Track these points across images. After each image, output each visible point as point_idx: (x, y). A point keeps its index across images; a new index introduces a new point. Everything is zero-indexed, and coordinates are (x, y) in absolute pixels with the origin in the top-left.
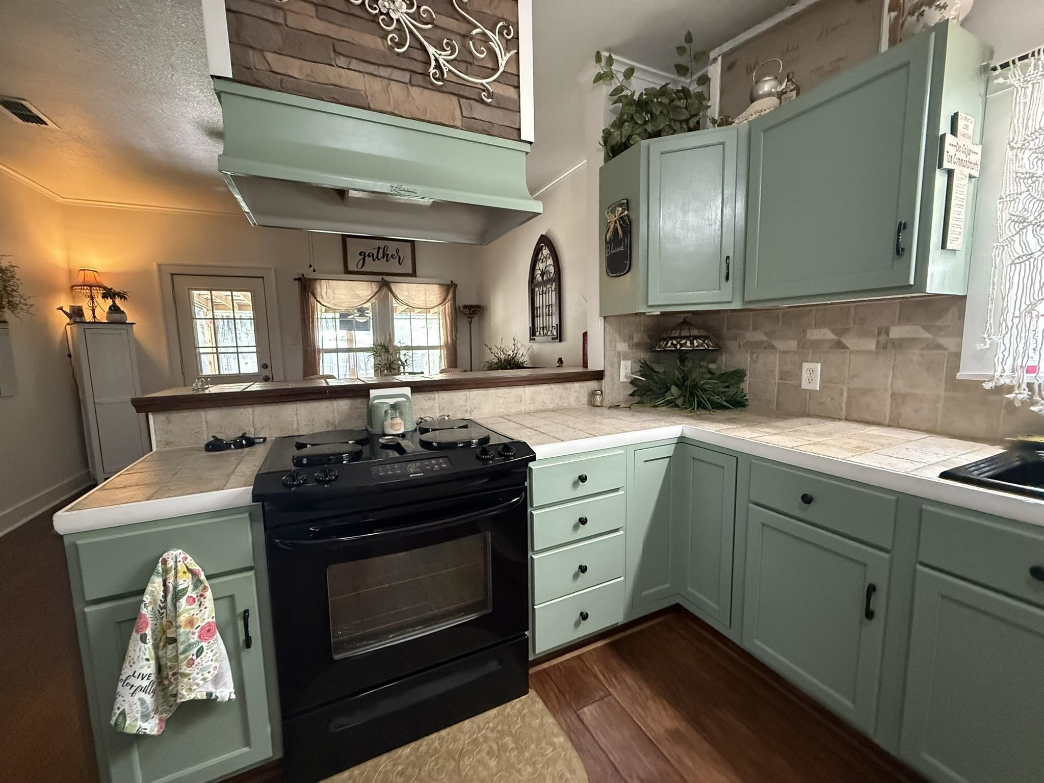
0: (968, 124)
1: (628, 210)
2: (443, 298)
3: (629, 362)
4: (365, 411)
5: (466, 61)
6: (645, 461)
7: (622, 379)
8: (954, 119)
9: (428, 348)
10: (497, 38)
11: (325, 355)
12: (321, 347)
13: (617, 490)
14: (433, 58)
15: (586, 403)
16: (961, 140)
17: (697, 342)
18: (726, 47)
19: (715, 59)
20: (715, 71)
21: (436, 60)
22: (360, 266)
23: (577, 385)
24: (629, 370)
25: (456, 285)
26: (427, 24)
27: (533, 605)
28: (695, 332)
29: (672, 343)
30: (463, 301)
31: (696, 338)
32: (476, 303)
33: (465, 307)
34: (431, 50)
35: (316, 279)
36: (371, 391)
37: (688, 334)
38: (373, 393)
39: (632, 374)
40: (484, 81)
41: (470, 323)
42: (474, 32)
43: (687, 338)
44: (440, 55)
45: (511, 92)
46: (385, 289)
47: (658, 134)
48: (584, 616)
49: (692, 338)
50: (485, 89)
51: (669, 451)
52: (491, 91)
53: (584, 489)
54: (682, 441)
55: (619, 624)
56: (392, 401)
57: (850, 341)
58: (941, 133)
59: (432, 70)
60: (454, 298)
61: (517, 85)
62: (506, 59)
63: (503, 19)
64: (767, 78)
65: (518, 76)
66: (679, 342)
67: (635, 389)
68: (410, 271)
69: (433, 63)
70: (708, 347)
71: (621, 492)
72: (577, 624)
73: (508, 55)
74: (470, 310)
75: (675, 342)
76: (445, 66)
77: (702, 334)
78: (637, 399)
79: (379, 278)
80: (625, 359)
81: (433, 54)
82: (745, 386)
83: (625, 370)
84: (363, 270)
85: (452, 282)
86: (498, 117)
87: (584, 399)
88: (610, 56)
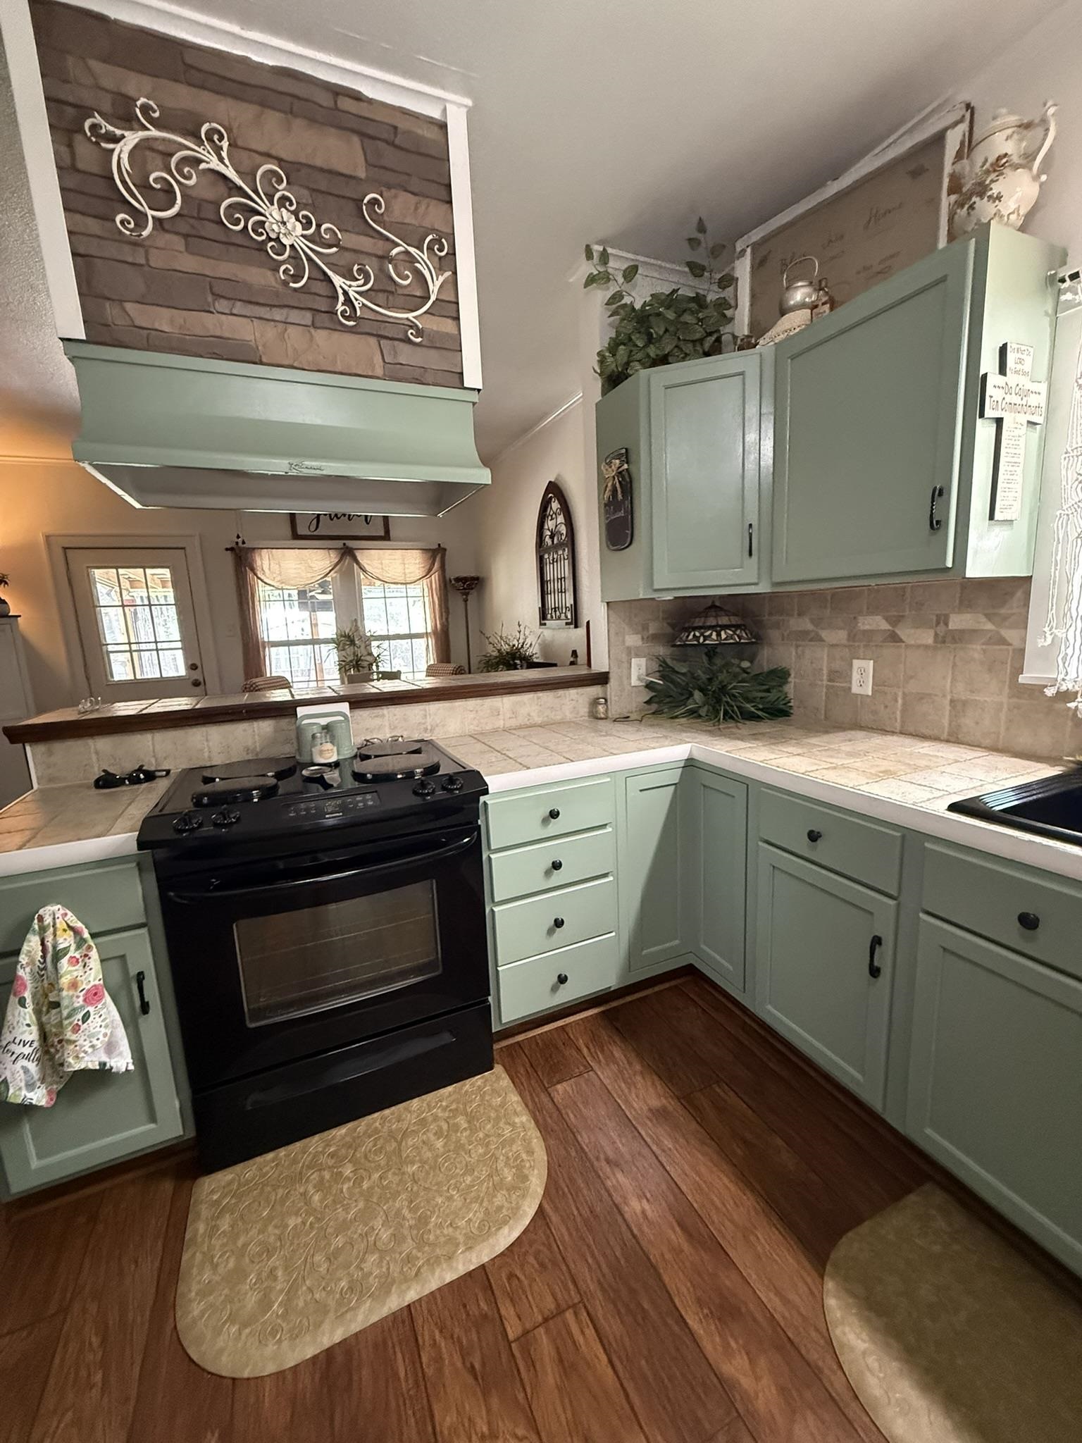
0: (1022, 357)
1: (627, 463)
2: (428, 567)
3: (643, 661)
4: (293, 735)
5: (384, 291)
6: (641, 791)
7: (634, 681)
8: (1003, 350)
9: (411, 636)
10: (425, 258)
11: (273, 650)
12: (266, 640)
13: (604, 826)
14: (340, 291)
15: (587, 715)
16: (1011, 378)
17: (725, 633)
18: (756, 235)
19: (743, 251)
20: (743, 270)
21: (345, 293)
22: (313, 528)
23: (573, 692)
24: (643, 671)
25: (445, 550)
26: (330, 246)
27: (497, 966)
28: (724, 620)
29: (694, 635)
30: (455, 571)
31: (725, 627)
32: (473, 575)
33: (458, 580)
34: (338, 281)
35: (254, 549)
36: (299, 709)
37: (714, 623)
38: (301, 711)
39: (647, 675)
40: (411, 316)
41: (466, 601)
42: (394, 252)
43: (712, 628)
44: (350, 286)
45: (447, 326)
46: (348, 560)
47: (663, 360)
48: (562, 980)
49: (718, 628)
50: (413, 326)
51: (675, 776)
52: (421, 327)
53: (555, 827)
54: (690, 764)
55: (612, 989)
56: (324, 721)
57: (904, 632)
58: (982, 372)
59: (340, 308)
60: (443, 568)
61: (455, 315)
62: (438, 284)
63: (433, 230)
64: (800, 284)
65: (457, 303)
66: (702, 634)
67: (654, 694)
68: (382, 533)
69: (341, 298)
70: (740, 639)
71: (609, 829)
72: (554, 989)
73: (441, 279)
74: (464, 583)
75: (697, 634)
76: (357, 300)
77: (734, 623)
78: (654, 707)
79: (339, 544)
80: (637, 656)
81: (341, 287)
82: (790, 689)
83: (638, 670)
84: (315, 533)
85: (439, 545)
86: (432, 359)
87: (584, 710)
88: (604, 249)
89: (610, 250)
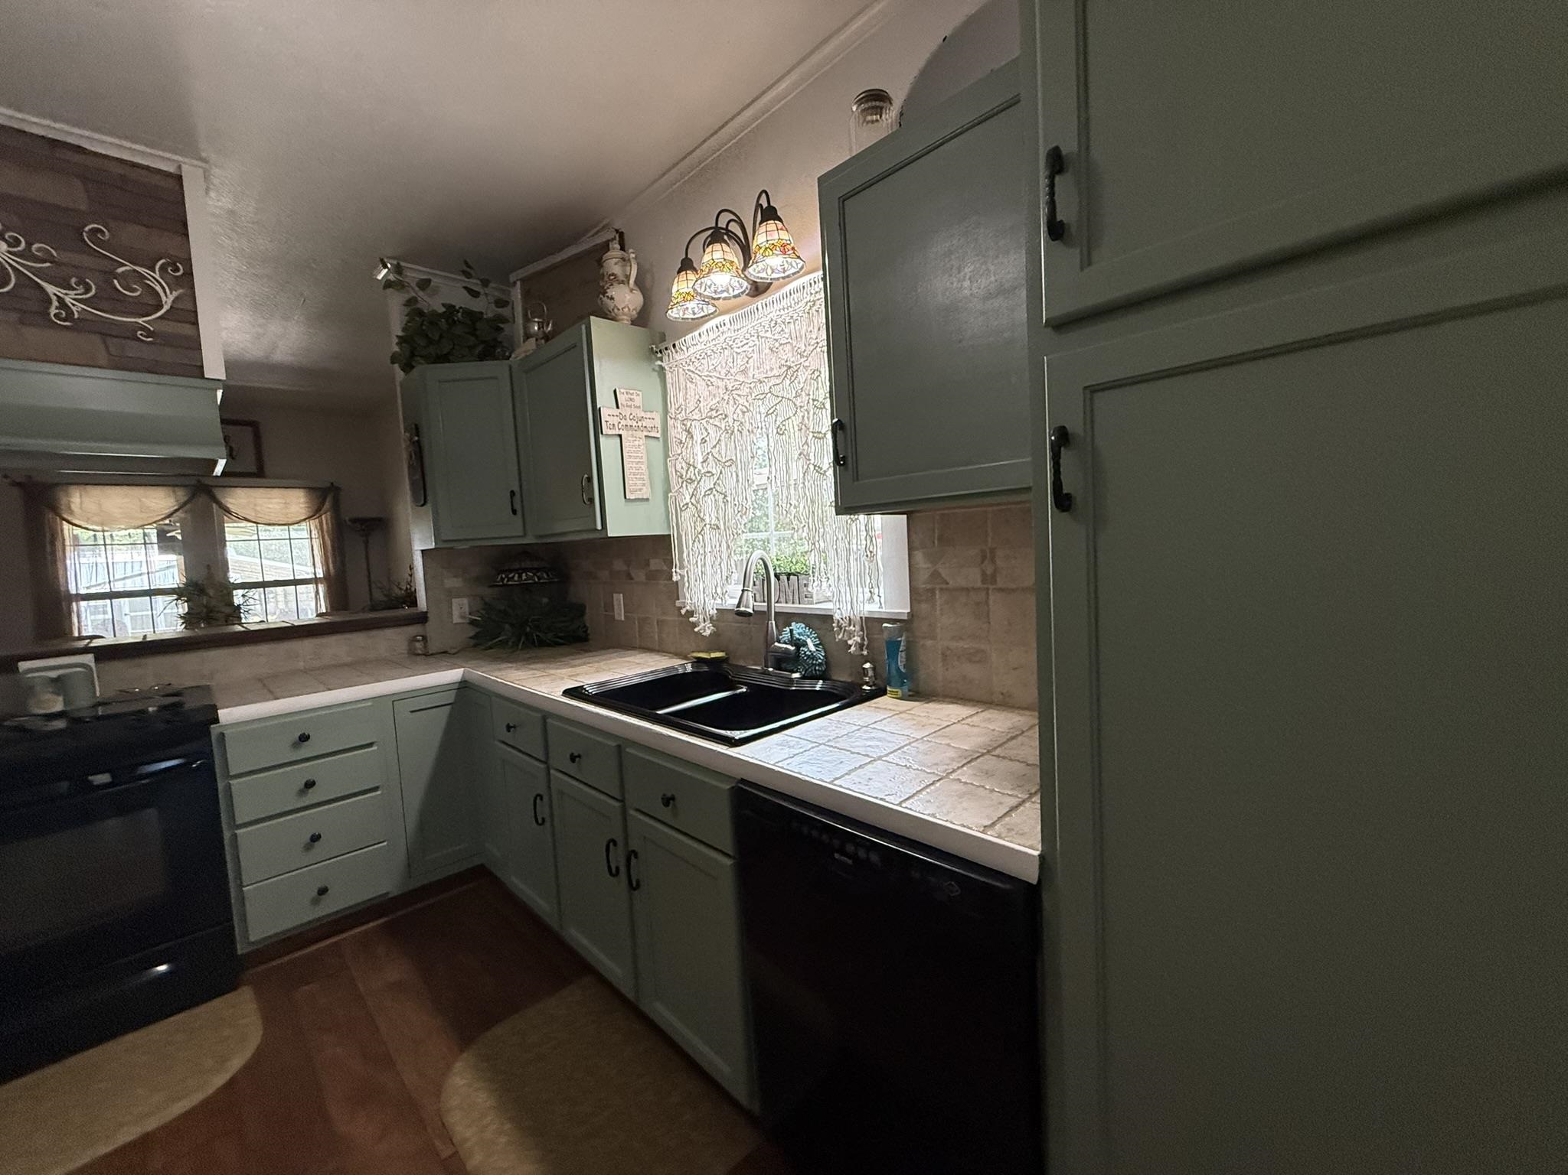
0: (632, 397)
1: (418, 436)
2: (316, 507)
3: (465, 601)
5: (108, 299)
6: (412, 712)
7: (456, 619)
8: (616, 394)
9: (296, 582)
10: (157, 276)
12: (73, 591)
14: (54, 298)
15: (406, 652)
16: (624, 411)
17: (526, 575)
19: (515, 283)
21: (59, 299)
23: (389, 633)
24: (467, 609)
25: (338, 489)
26: (44, 261)
27: (241, 886)
28: (527, 564)
29: (502, 577)
30: (351, 512)
31: (525, 570)
32: (374, 515)
33: (355, 521)
34: (51, 289)
36: (20, 664)
37: (518, 566)
38: (23, 666)
39: (470, 614)
40: (140, 320)
41: (366, 543)
42: (120, 270)
43: (516, 571)
44: (66, 294)
45: (186, 329)
46: (202, 499)
48: (323, 891)
49: (520, 571)
50: (143, 328)
51: (450, 697)
52: (152, 329)
53: (306, 751)
54: (464, 686)
56: (53, 674)
58: (598, 407)
59: (53, 311)
60: (336, 509)
61: (193, 320)
62: (171, 298)
63: (169, 256)
64: (537, 319)
65: (196, 312)
66: (507, 576)
67: (478, 630)
68: (253, 469)
69: (55, 303)
70: (539, 579)
72: (315, 902)
73: (175, 294)
74: (363, 525)
75: (504, 576)
76: (73, 305)
77: (536, 566)
78: (473, 642)
80: (458, 596)
81: (55, 294)
82: (587, 617)
83: (460, 609)
85: (332, 484)
86: (167, 355)
87: (403, 647)
88: (398, 263)
89: (403, 264)
